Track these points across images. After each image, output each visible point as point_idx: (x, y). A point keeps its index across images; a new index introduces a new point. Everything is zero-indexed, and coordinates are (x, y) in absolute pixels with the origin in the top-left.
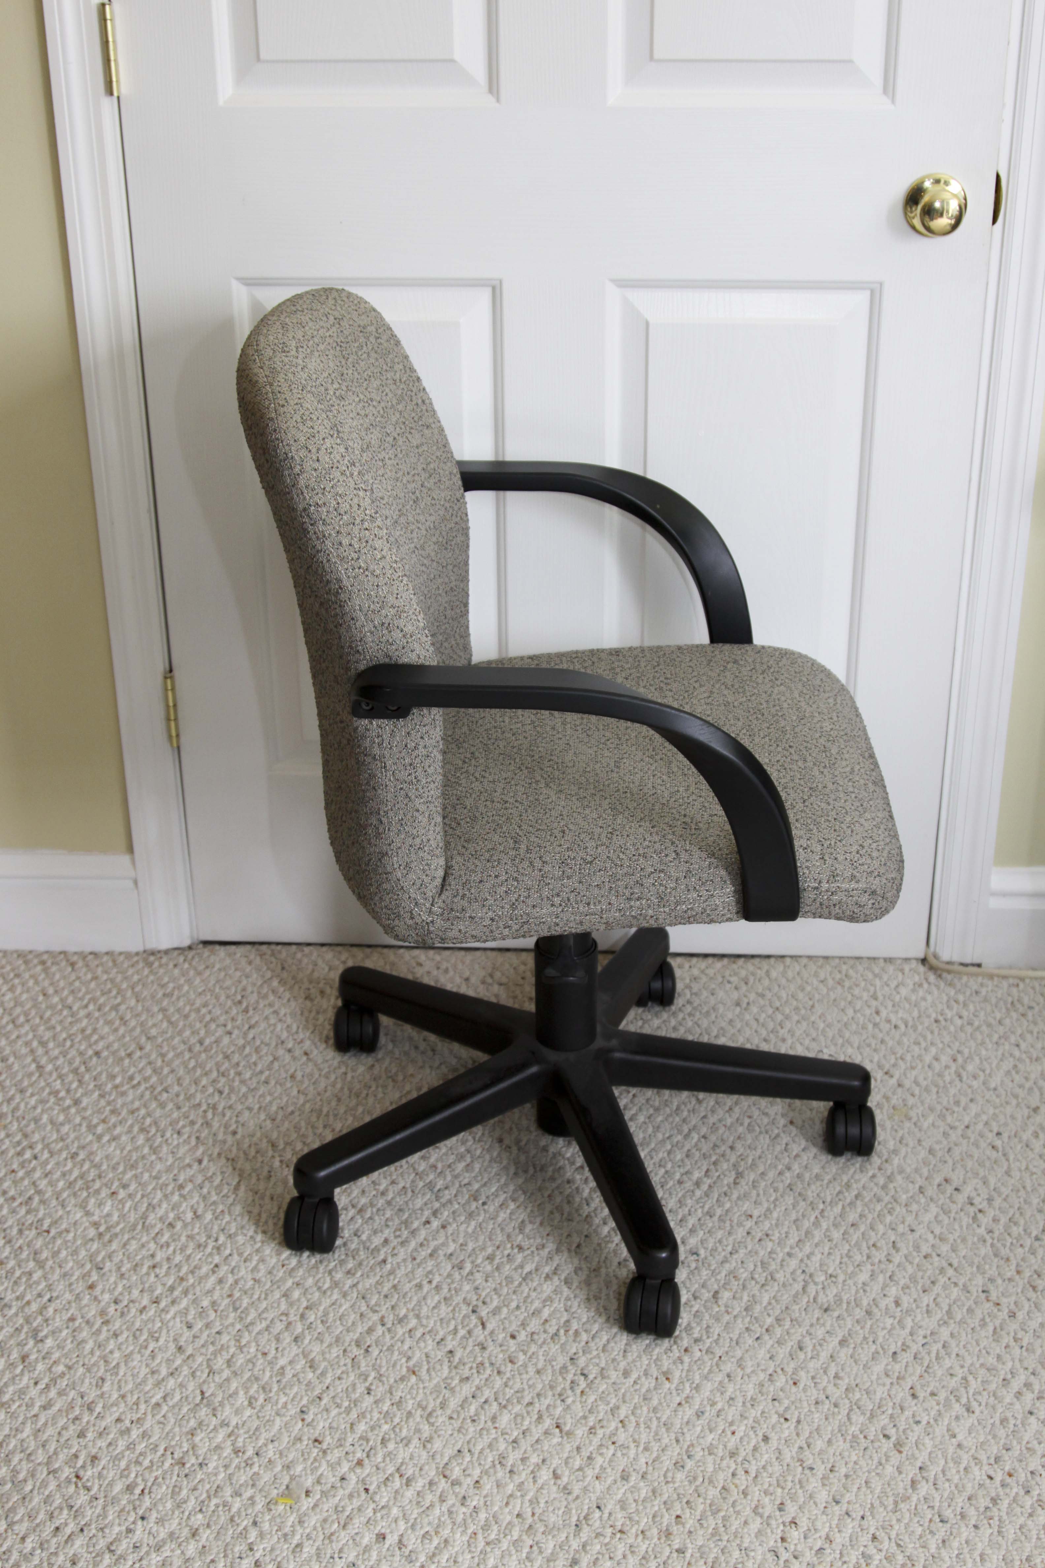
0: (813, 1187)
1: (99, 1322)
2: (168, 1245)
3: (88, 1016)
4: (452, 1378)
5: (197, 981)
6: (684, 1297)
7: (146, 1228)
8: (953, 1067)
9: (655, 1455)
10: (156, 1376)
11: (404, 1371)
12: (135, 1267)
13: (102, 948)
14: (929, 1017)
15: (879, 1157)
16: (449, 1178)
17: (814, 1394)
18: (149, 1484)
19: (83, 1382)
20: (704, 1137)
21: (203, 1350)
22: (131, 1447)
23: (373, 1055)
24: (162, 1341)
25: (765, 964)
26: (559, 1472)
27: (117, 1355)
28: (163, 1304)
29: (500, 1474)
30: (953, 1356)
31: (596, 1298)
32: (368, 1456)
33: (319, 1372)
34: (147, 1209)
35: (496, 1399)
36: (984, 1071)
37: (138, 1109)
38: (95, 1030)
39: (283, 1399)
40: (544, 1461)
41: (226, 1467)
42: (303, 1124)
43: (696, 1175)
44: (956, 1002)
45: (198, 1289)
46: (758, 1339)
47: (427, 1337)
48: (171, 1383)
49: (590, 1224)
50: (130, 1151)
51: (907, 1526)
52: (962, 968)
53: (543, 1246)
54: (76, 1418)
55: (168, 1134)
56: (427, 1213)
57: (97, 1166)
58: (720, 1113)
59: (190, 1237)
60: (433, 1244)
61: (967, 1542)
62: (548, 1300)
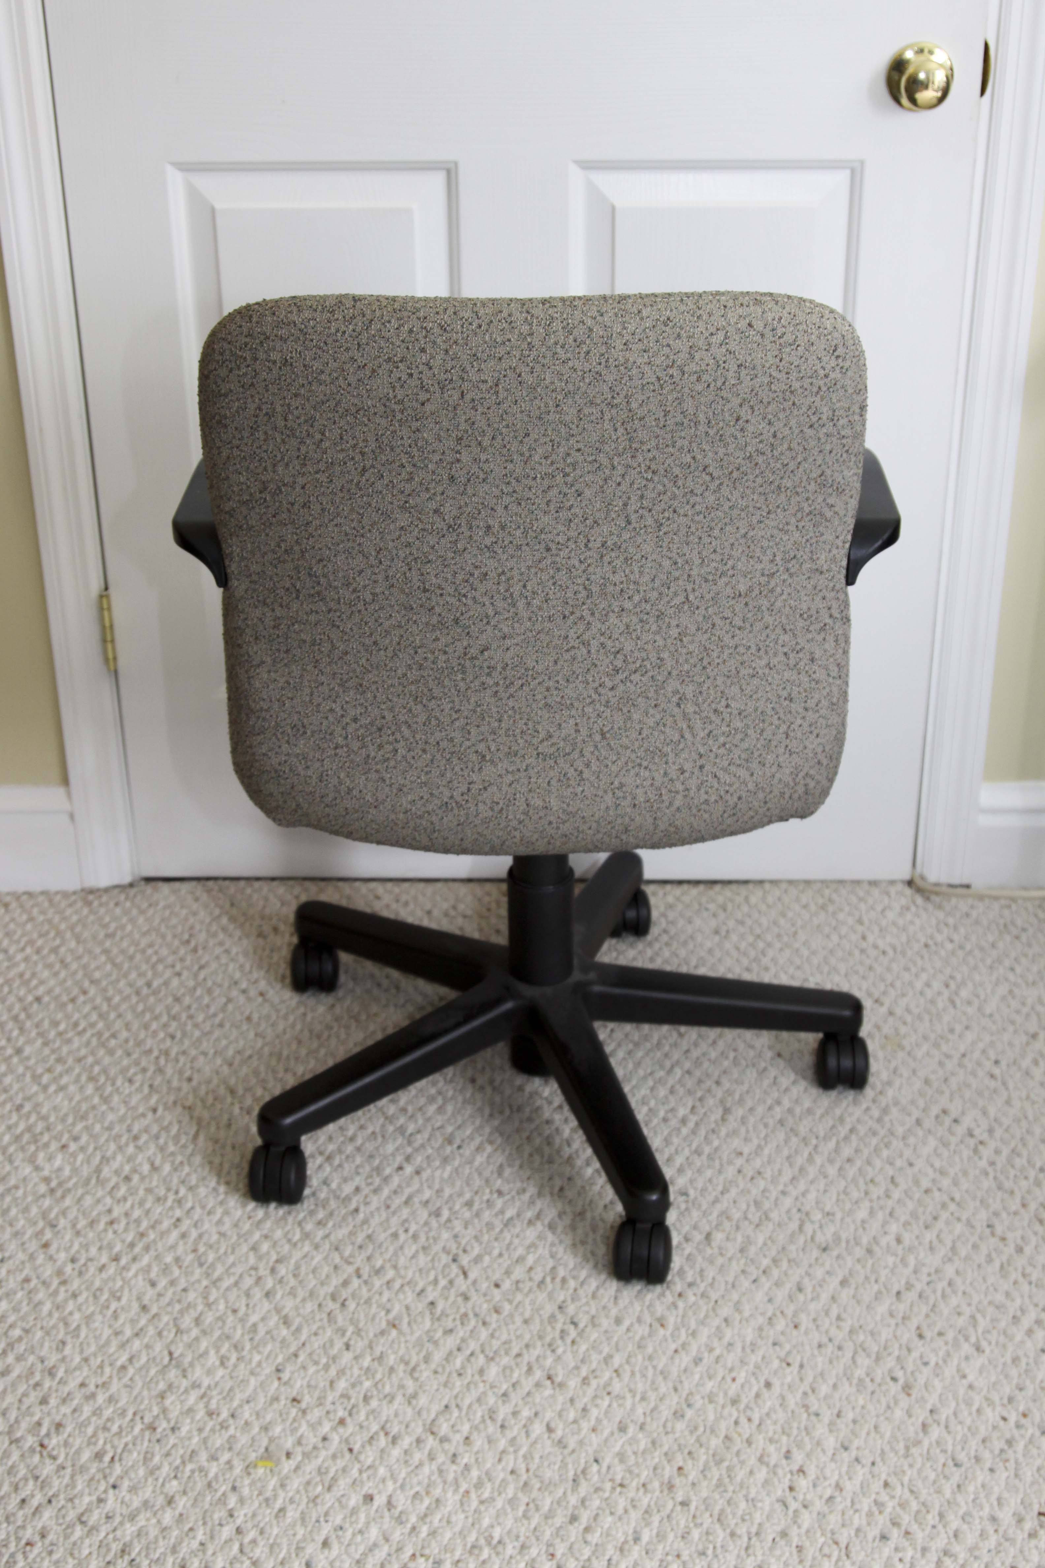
0: (805, 1122)
1: (55, 1282)
2: (125, 1199)
3: (26, 959)
4: (435, 1331)
5: (141, 920)
6: (676, 1239)
7: (101, 1182)
8: (946, 993)
9: (652, 1405)
10: (120, 1337)
11: (384, 1325)
12: (92, 1223)
13: (36, 888)
14: (918, 941)
15: (873, 1088)
16: (420, 1121)
17: (816, 1337)
18: (119, 1451)
19: (42, 1346)
20: (688, 1072)
21: (169, 1309)
22: (97, 1412)
23: (333, 994)
24: (124, 1301)
25: (743, 890)
26: (553, 1425)
27: (77, 1316)
28: (123, 1261)
29: (491, 1429)
30: (960, 1294)
31: (583, 1243)
32: (350, 1414)
33: (293, 1328)
34: (101, 1162)
35: (483, 1351)
36: (978, 997)
37: (85, 1057)
38: (34, 975)
39: (257, 1358)
40: (536, 1414)
41: (200, 1430)
42: (262, 1068)
43: (682, 1112)
44: (946, 925)
45: (160, 1245)
46: (755, 1281)
47: (406, 1288)
48: (137, 1344)
49: (572, 1166)
50: (79, 1102)
51: (919, 1472)
52: (950, 890)
53: (524, 1191)
54: (37, 1385)
55: (119, 1082)
56: (399, 1159)
57: (45, 1118)
58: (704, 1046)
59: (149, 1191)
60: (407, 1191)
61: (983, 1486)
62: (532, 1246)
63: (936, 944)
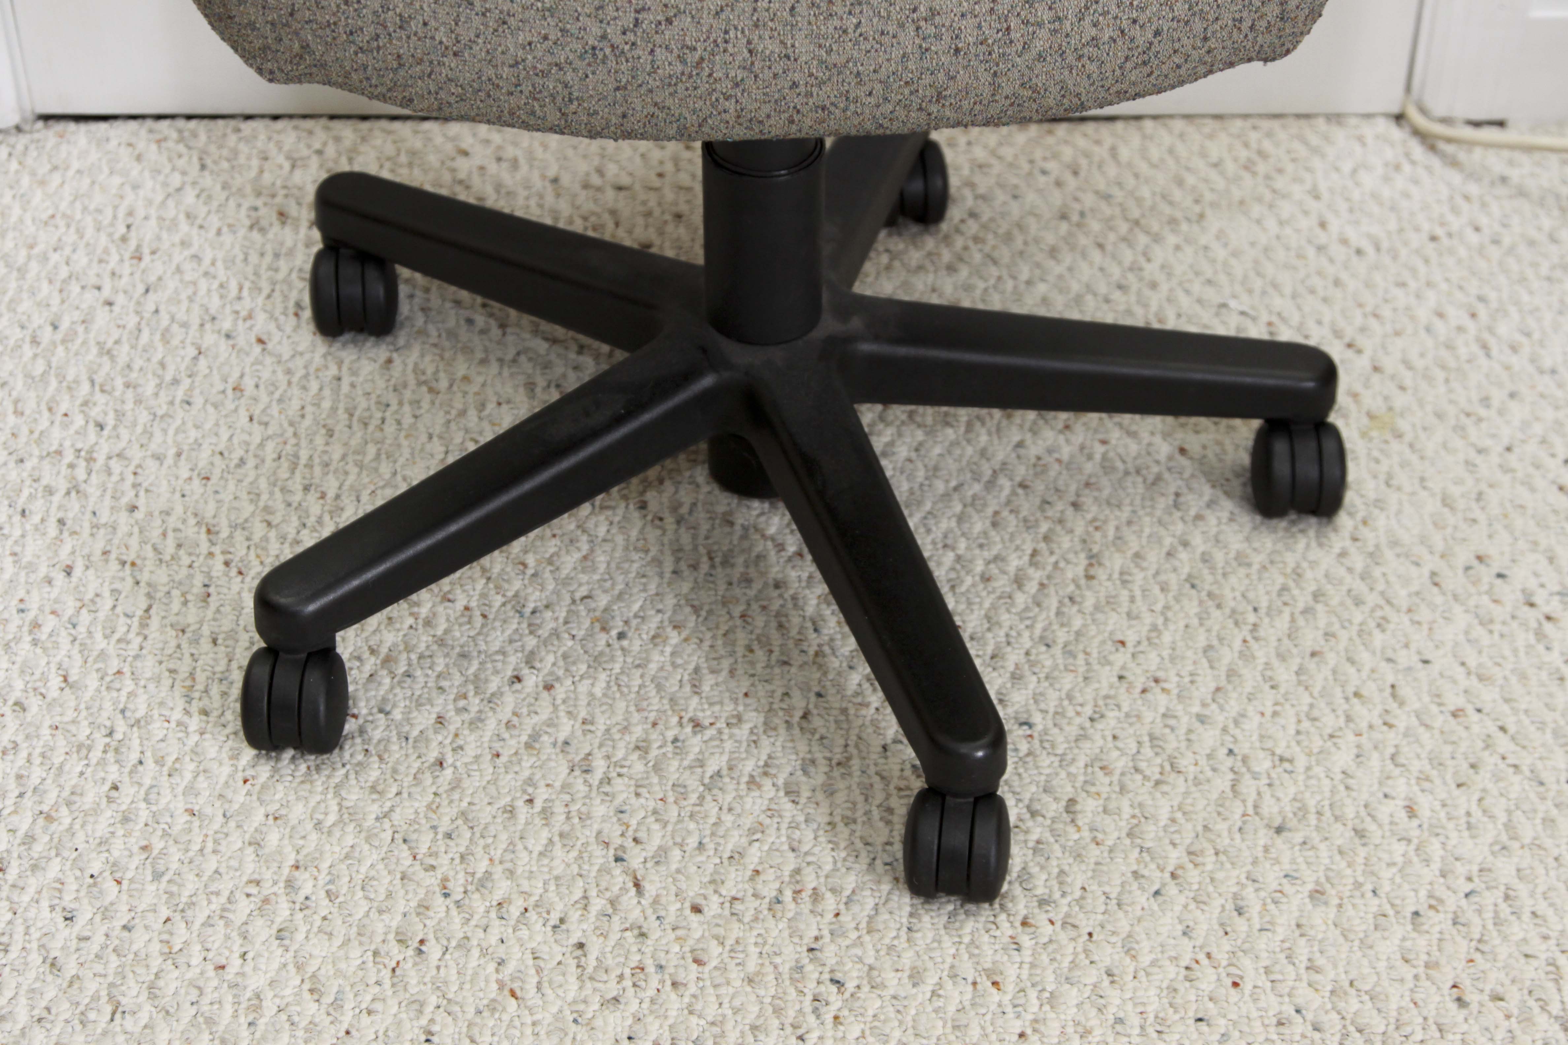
0: (1233, 579)
4: (586, 1001)
5: (38, 196)
6: (1014, 813)
8: (1471, 329)
11: (493, 990)
14: (1417, 229)
15: (1351, 514)
16: (551, 586)
17: (1273, 1004)
20: (1023, 485)
21: (99, 967)
23: (389, 339)
30: (1526, 916)
31: (849, 821)
33: (328, 999)
36: (1528, 335)
42: (263, 484)
43: (1014, 562)
44: (1467, 198)
45: (80, 836)
46: (1157, 893)
47: (532, 915)
49: (823, 669)
52: (1469, 133)
53: (739, 718)
56: (514, 659)
58: (1046, 438)
59: (59, 729)
60: (529, 723)
62: (757, 831)
63: (1450, 235)
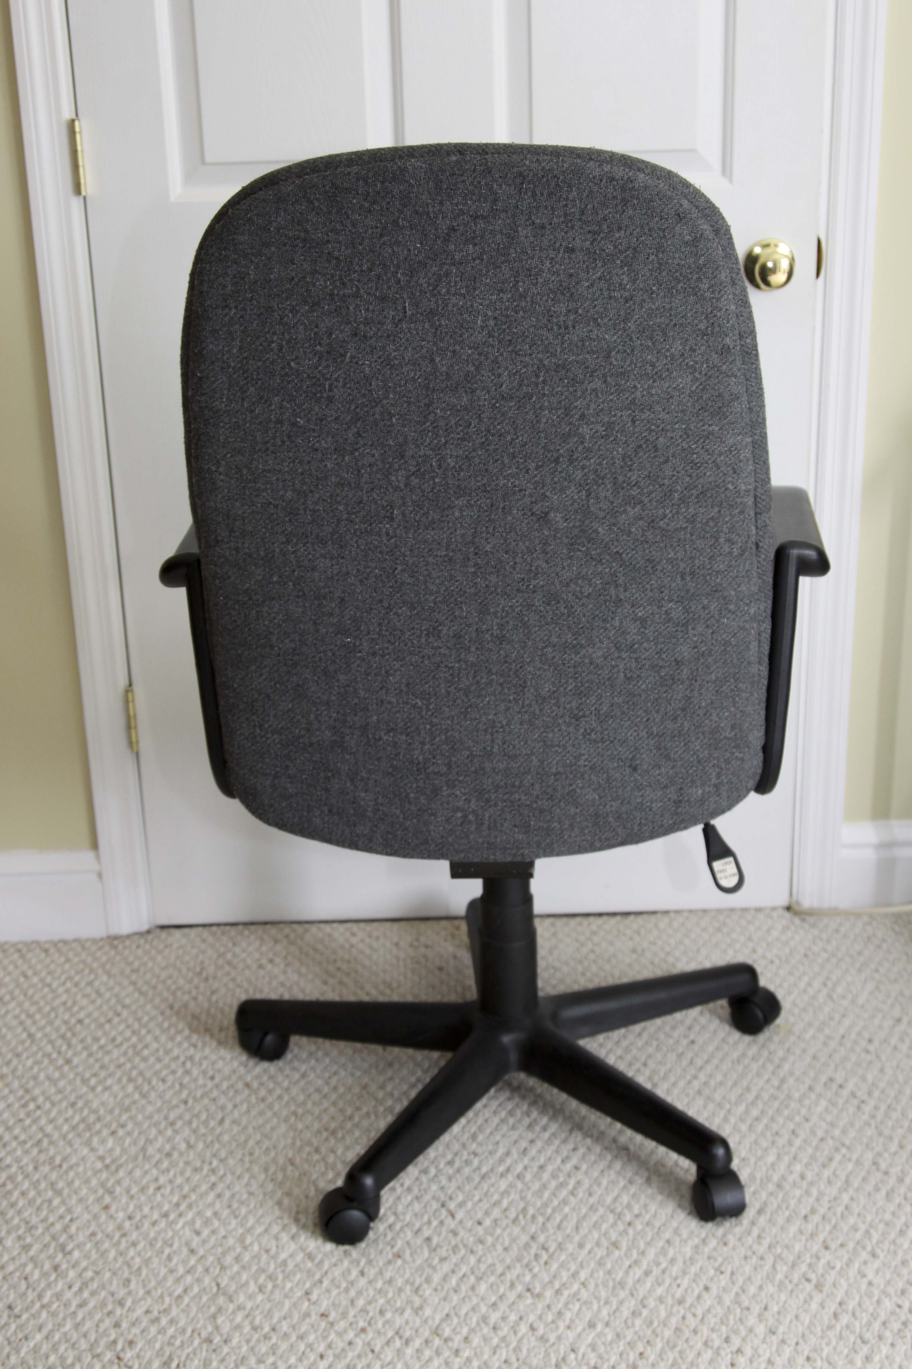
1: (117, 1235)
2: (168, 1170)
3: (67, 991)
4: (433, 1259)
5: (159, 958)
7: (147, 1158)
8: (825, 992)
9: (614, 1307)
10: (175, 1274)
11: (390, 1256)
12: (143, 1190)
13: (69, 936)
14: (798, 952)
18: (183, 1358)
19: (111, 1283)
21: (213, 1251)
22: (162, 1331)
24: (176, 1246)
25: (653, 918)
26: (535, 1325)
27: (138, 1260)
28: (172, 1217)
29: (485, 1330)
30: (855, 1215)
32: (370, 1324)
34: (145, 1144)
35: (473, 1273)
36: (851, 993)
37: (124, 1064)
38: (75, 1003)
39: (289, 1285)
40: (521, 1318)
41: (248, 1341)
44: (821, 939)
48: (189, 1279)
50: (122, 1099)
51: (835, 1348)
52: (822, 913)
54: (109, 1313)
55: (154, 1081)
57: (95, 1111)
59: (187, 1163)
61: (887, 1357)
63: (813, 954)
